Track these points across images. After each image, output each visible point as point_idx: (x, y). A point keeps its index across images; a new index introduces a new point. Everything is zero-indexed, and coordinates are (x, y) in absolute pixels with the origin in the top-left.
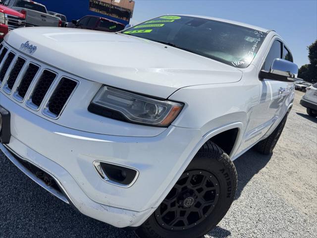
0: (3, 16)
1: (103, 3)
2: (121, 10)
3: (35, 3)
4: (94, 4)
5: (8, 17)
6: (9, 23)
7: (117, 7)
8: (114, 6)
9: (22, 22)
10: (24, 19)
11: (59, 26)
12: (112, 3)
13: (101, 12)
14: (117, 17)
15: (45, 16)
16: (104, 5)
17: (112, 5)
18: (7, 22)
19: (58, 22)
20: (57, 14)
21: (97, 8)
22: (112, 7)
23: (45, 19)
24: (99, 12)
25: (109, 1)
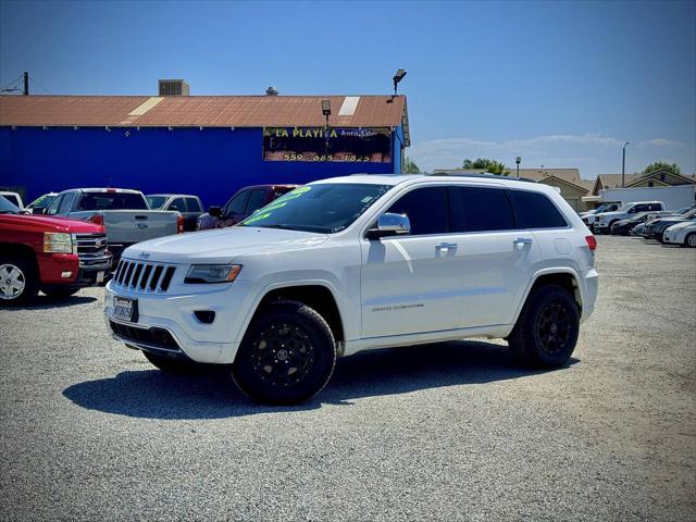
0: (69, 239)
1: (304, 129)
2: (362, 134)
3: (118, 190)
4: (277, 140)
5: (77, 237)
6: (79, 250)
7: (348, 129)
8: (339, 130)
9: (103, 242)
10: (104, 236)
11: (179, 232)
12: (331, 124)
13: (300, 158)
14: (353, 159)
15: (143, 218)
16: (308, 134)
17: (330, 129)
18: (75, 248)
19: (175, 221)
20: (173, 197)
21: (287, 150)
22: (334, 134)
23: (144, 222)
24: (294, 158)
25: (322, 121)
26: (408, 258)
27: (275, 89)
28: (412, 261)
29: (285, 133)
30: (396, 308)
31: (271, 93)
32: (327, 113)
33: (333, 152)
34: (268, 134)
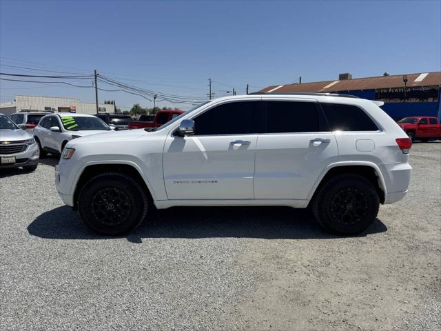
1: (394, 88)
2: (423, 89)
4: (384, 93)
7: (416, 87)
8: (411, 88)
12: (408, 86)
13: (391, 101)
14: (418, 101)
16: (396, 90)
17: (407, 88)
21: (386, 98)
22: (409, 90)
25: (402, 84)
26: (203, 149)
27: (388, 73)
28: (206, 152)
29: (385, 91)
30: (193, 182)
31: (386, 75)
32: (405, 81)
33: (407, 98)
34: (377, 92)
